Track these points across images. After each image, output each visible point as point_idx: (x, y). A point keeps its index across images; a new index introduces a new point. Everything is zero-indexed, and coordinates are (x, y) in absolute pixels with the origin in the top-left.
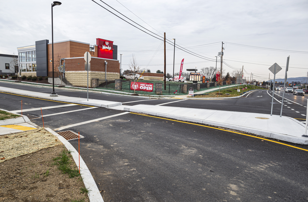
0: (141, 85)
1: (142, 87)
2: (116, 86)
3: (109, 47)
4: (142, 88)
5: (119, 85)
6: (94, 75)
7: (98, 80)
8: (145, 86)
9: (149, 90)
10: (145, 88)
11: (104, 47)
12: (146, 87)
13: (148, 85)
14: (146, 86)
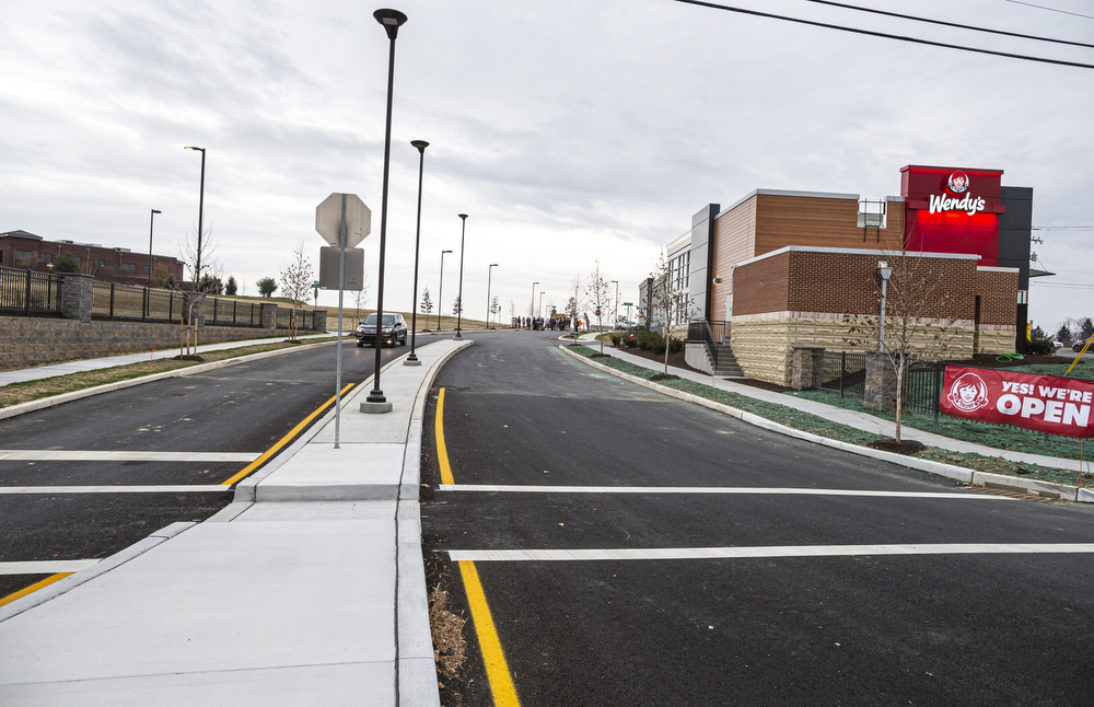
0: (1006, 386)
1: (1015, 400)
2: (867, 387)
3: (973, 197)
4: (1009, 405)
5: (880, 382)
6: (812, 331)
7: (816, 354)
8: (1036, 394)
9: (1067, 421)
10: (1037, 411)
11: (938, 204)
12: (1037, 402)
13: (1061, 393)
14: (1045, 399)
